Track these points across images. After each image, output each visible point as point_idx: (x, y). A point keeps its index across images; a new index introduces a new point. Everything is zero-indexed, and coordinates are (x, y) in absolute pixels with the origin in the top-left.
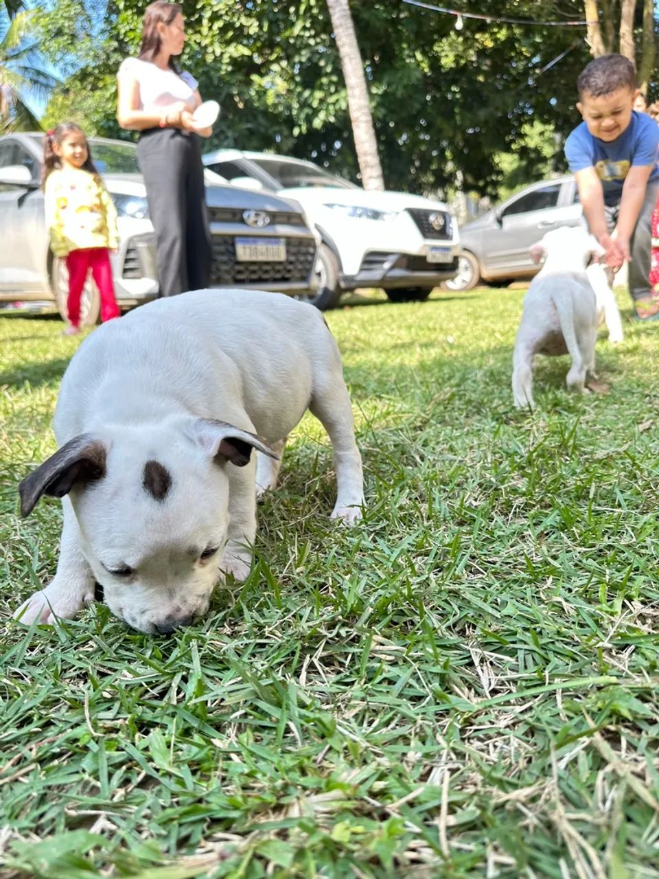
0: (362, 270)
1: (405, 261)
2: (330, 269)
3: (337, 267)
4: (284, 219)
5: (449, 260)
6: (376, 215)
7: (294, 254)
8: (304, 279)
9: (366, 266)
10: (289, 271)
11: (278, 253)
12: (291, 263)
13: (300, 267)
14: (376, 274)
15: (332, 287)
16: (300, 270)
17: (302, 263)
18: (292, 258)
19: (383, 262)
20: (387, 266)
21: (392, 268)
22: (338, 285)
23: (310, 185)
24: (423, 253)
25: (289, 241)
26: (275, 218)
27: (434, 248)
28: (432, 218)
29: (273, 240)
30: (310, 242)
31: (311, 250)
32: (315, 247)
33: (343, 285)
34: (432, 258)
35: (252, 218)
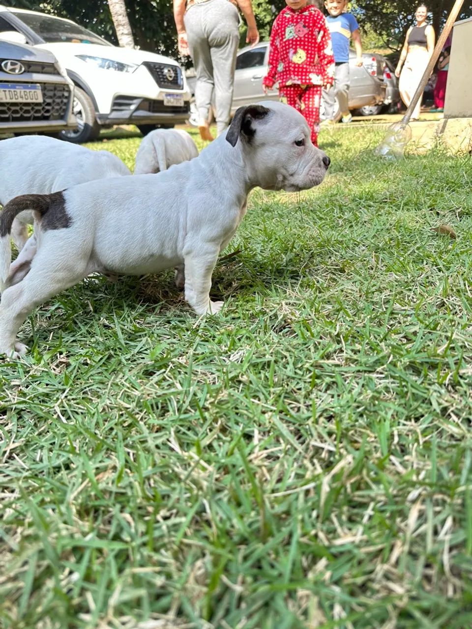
0: (113, 110)
1: (147, 104)
2: (88, 109)
3: (93, 108)
4: (39, 69)
5: (181, 104)
6: (121, 67)
7: (51, 97)
8: (62, 117)
9: (116, 108)
10: (48, 111)
11: (37, 96)
12: (49, 104)
13: (57, 107)
14: (125, 114)
15: (91, 123)
16: (57, 111)
17: (58, 104)
18: (49, 101)
19: (130, 105)
20: (133, 107)
21: (137, 109)
22: (96, 122)
23: (69, 40)
24: (160, 98)
25: (44, 86)
26: (30, 67)
27: (168, 95)
28: (166, 71)
29: (30, 85)
30: (64, 87)
31: (66, 94)
32: (69, 91)
33: (99, 122)
34: (169, 102)
35: (9, 67)
